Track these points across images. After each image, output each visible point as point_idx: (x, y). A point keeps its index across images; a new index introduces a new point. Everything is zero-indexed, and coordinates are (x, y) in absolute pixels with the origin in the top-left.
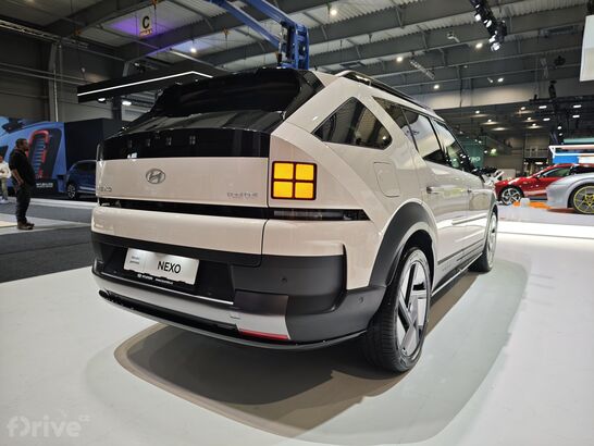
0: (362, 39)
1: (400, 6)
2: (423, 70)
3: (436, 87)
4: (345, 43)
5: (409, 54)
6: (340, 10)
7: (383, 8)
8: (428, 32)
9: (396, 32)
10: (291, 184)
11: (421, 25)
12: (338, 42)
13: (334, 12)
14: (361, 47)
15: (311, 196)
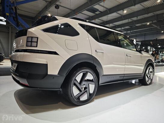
0: (135, 19)
1: (147, 8)
2: (156, 27)
3: (162, 32)
4: (130, 20)
5: (151, 22)
6: (127, 11)
7: (141, 9)
8: (158, 15)
9: (146, 16)
10: (30, 43)
11: (154, 13)
12: (128, 20)
13: (125, 12)
14: (135, 21)
15: (36, 46)
